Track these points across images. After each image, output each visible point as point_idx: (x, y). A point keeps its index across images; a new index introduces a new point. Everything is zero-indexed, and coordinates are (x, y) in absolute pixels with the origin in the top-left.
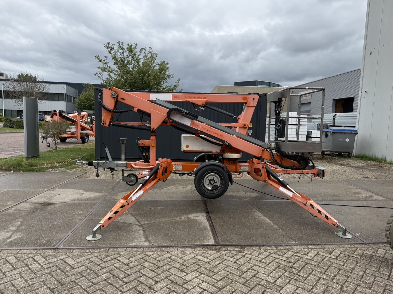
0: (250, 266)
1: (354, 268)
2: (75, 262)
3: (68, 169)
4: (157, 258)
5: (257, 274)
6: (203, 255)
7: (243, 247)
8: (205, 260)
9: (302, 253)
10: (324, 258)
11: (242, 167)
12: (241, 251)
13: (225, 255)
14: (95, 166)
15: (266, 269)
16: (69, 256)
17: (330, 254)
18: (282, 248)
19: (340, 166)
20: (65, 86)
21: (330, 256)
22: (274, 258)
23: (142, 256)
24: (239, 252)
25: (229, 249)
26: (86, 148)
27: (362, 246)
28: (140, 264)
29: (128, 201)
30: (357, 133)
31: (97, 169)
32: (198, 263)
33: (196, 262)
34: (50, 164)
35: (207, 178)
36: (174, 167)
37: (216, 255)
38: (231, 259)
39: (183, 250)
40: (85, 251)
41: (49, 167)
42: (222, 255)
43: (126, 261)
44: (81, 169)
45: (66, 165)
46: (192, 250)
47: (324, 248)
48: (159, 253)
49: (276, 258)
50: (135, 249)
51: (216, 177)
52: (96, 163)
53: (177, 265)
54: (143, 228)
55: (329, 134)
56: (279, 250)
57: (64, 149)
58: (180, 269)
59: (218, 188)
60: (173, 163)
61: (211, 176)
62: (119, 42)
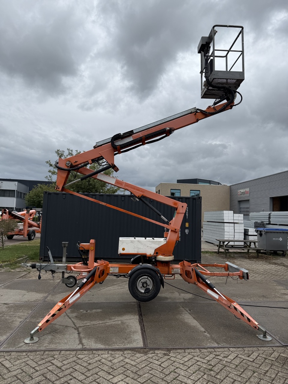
0: (172, 368)
1: (267, 371)
2: (12, 365)
3: (12, 269)
4: (88, 361)
5: (178, 376)
6: (131, 358)
7: (169, 350)
8: (132, 363)
9: (223, 356)
10: (242, 361)
11: (175, 269)
12: (167, 354)
13: (151, 358)
14: (37, 269)
15: (187, 371)
16: (6, 359)
17: (248, 357)
18: (205, 351)
19: (273, 265)
20: (17, 183)
21: (248, 358)
22: (196, 361)
23: (75, 358)
24: (165, 354)
25: (156, 352)
26: (32, 246)
27: (279, 348)
28: (72, 367)
29: (65, 304)
31: (40, 271)
32: (126, 366)
33: (124, 365)
35: (140, 280)
36: (111, 269)
37: (143, 358)
38: (156, 362)
39: (113, 353)
40: (22, 354)
42: (149, 358)
43: (59, 364)
44: (25, 269)
45: (11, 264)
46: (121, 353)
47: (244, 351)
48: (90, 356)
49: (198, 361)
50: (68, 352)
51: (149, 279)
52: (39, 265)
53: (106, 368)
54: (78, 331)
55: (263, 233)
56: (202, 352)
57: (10, 247)
58: (108, 372)
59: (150, 291)
60: (110, 265)
61: (144, 279)
62: (68, 150)
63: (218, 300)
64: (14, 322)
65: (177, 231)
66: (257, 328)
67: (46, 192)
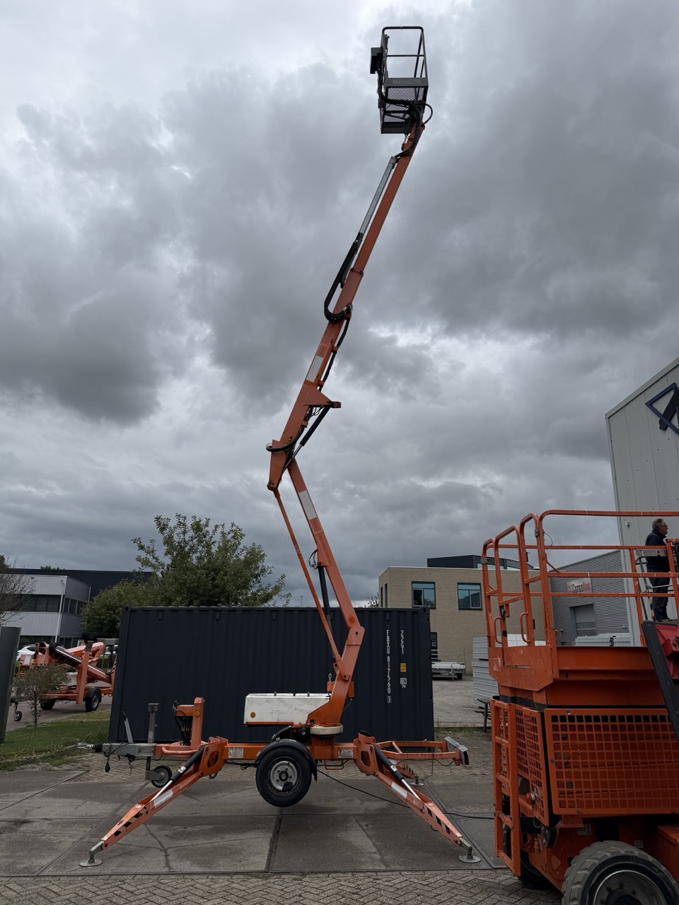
0: (299, 892)
1: (440, 894)
2: (63, 889)
3: (55, 765)
4: (175, 885)
6: (241, 883)
7: (304, 874)
8: (241, 887)
9: (385, 880)
10: (411, 884)
11: (343, 751)
12: (300, 878)
13: (272, 883)
14: (105, 753)
15: (318, 895)
17: (425, 880)
18: (362, 874)
20: (65, 578)
21: (422, 882)
22: (340, 885)
24: (296, 879)
25: (283, 876)
26: (94, 722)
27: (483, 871)
28: (149, 892)
29: (147, 808)
31: (108, 756)
32: (230, 891)
33: (228, 890)
34: (24, 755)
35: (276, 768)
36: (231, 751)
37: (260, 882)
38: (278, 887)
39: (215, 877)
40: (76, 879)
41: (22, 761)
42: (269, 882)
44: (79, 765)
45: (53, 757)
46: (228, 877)
47: (424, 874)
48: (179, 881)
49: (343, 885)
50: (147, 877)
51: (290, 767)
52: (107, 746)
53: (199, 893)
54: (166, 853)
56: (355, 876)
57: (49, 725)
59: (292, 787)
60: (229, 745)
61: (283, 765)
62: (178, 516)
63: (406, 800)
64: (62, 843)
65: (347, 679)
66: (459, 843)
67: (127, 609)
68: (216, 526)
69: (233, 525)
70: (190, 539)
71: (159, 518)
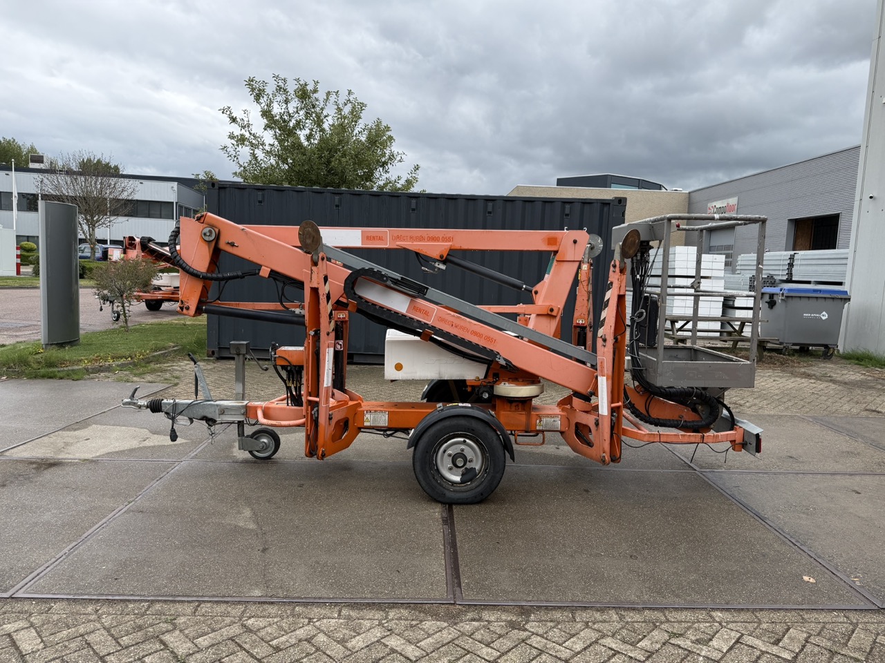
2: (42, 644)
4: (275, 638)
6: (406, 633)
7: (525, 611)
8: (409, 650)
9: (694, 638)
10: (759, 658)
12: (519, 623)
17: (777, 642)
19: (803, 380)
20: (175, 184)
22: (611, 653)
23: (235, 630)
24: (513, 625)
25: (486, 615)
26: (200, 325)
27: (868, 618)
30: (849, 299)
33: (383, 657)
34: (96, 361)
37: (445, 633)
38: (484, 652)
40: (82, 611)
41: (93, 369)
42: (463, 634)
43: (184, 648)
44: (168, 375)
45: (134, 365)
46: (379, 615)
47: (760, 623)
48: (284, 623)
49: (616, 652)
50: (221, 608)
54: (264, 543)
55: (779, 299)
56: (627, 622)
62: (276, 77)
68: (328, 94)
69: (350, 92)
70: (295, 110)
71: (252, 81)
